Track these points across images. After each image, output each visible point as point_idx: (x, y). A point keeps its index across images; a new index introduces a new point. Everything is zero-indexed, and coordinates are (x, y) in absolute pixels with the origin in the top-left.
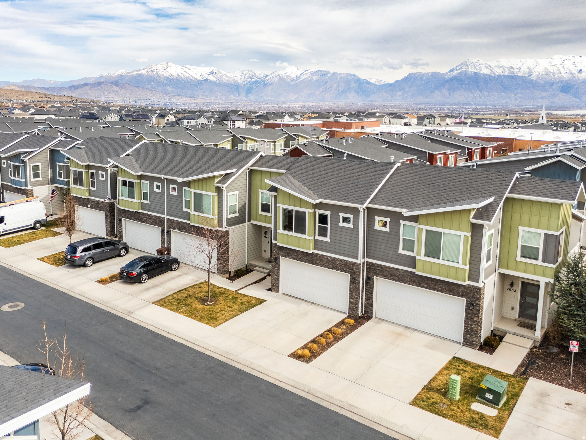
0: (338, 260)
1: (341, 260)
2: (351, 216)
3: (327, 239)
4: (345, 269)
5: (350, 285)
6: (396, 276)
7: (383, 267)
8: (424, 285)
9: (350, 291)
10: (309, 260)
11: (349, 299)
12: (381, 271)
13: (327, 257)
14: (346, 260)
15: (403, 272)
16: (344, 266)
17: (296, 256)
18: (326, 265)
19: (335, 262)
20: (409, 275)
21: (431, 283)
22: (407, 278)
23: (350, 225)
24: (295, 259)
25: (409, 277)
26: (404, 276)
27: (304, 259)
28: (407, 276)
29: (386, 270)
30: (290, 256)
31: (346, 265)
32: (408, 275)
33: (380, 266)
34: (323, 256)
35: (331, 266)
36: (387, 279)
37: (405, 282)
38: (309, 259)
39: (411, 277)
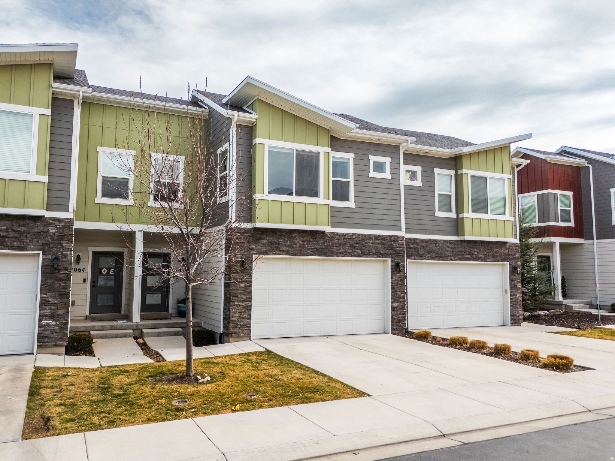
0: (369, 237)
1: (376, 237)
2: (387, 160)
3: (351, 204)
4: (382, 252)
5: (392, 278)
6: (434, 252)
7: (418, 241)
8: (467, 256)
9: (392, 288)
10: (318, 250)
11: (392, 302)
12: (415, 249)
13: (351, 236)
14: (383, 236)
15: (442, 244)
16: (380, 246)
17: (291, 246)
18: (349, 251)
19: (366, 243)
20: (450, 245)
21: (474, 251)
22: (448, 251)
23: (387, 175)
24: (288, 253)
25: (450, 249)
26: (444, 249)
27: (308, 249)
28: (447, 249)
29: (422, 246)
30: (278, 248)
31: (384, 244)
32: (449, 247)
33: (413, 241)
34: (344, 235)
35: (359, 251)
36: (423, 259)
37: (445, 258)
38: (318, 247)
39: (452, 248)
